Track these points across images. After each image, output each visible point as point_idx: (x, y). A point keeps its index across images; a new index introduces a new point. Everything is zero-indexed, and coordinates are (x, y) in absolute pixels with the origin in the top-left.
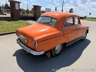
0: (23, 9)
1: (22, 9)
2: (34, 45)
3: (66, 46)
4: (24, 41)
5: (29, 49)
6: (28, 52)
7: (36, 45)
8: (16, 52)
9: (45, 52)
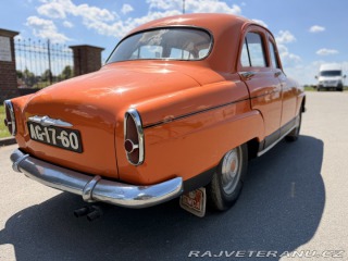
0: (27, 71)
1: (23, 70)
2: (128, 146)
3: (260, 154)
4: (59, 145)
5: (93, 182)
6: (86, 197)
7: (137, 142)
8: (12, 222)
9: (185, 183)
